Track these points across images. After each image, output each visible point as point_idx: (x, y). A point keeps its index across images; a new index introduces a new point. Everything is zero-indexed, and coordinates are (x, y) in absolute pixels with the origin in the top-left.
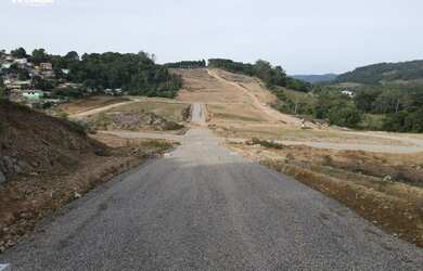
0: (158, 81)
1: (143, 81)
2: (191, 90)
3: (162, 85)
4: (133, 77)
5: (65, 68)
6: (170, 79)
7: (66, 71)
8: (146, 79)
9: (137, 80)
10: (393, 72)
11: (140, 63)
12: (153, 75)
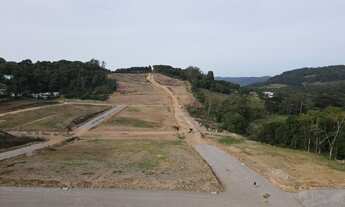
0: (95, 86)
1: (80, 86)
2: (123, 93)
3: (97, 89)
4: (72, 82)
5: (8, 74)
6: (106, 83)
7: (9, 77)
8: (83, 84)
9: (75, 84)
10: (313, 76)
11: (82, 70)
12: (91, 80)
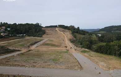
1: (33, 32)
2: (47, 35)
3: (38, 33)
4: (30, 31)
6: (42, 31)
7: (9, 29)
8: (34, 31)
9: (31, 31)
10: (116, 28)
11: (33, 26)
